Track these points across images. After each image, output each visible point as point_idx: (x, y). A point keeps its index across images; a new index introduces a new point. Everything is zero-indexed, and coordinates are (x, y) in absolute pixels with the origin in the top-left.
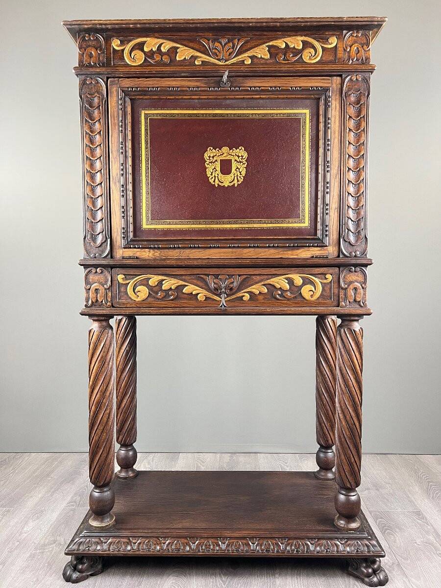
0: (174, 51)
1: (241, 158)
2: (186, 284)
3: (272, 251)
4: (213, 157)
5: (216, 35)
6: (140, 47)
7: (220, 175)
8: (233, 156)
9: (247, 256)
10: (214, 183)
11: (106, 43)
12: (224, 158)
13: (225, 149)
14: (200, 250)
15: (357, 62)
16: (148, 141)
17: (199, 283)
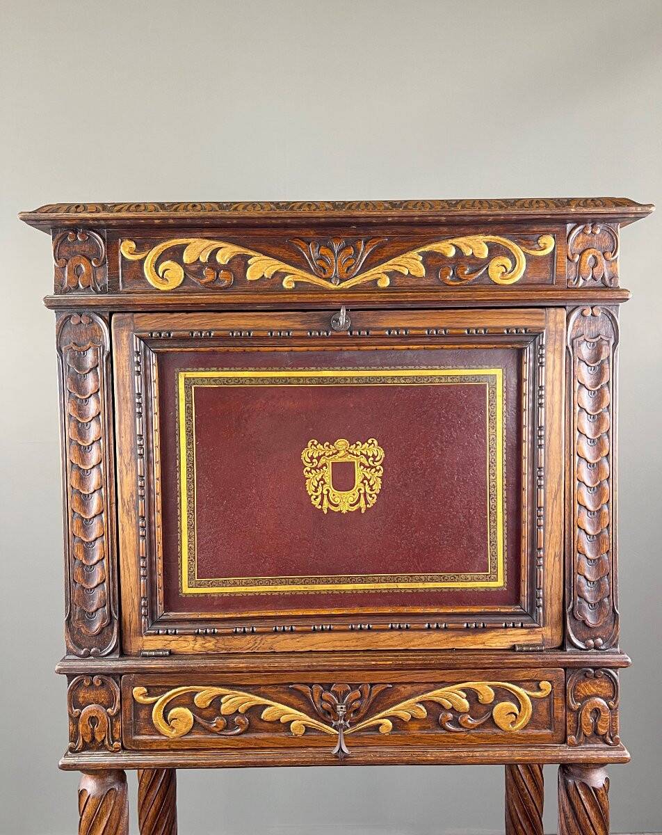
0: (241, 262)
1: (372, 459)
2: (268, 702)
3: (435, 636)
4: (319, 458)
5: (322, 234)
6: (176, 254)
7: (332, 489)
8: (357, 456)
9: (386, 646)
10: (320, 507)
11: (108, 248)
12: (340, 460)
13: (341, 443)
14: (294, 636)
15: (594, 283)
16: (191, 431)
17: (292, 700)
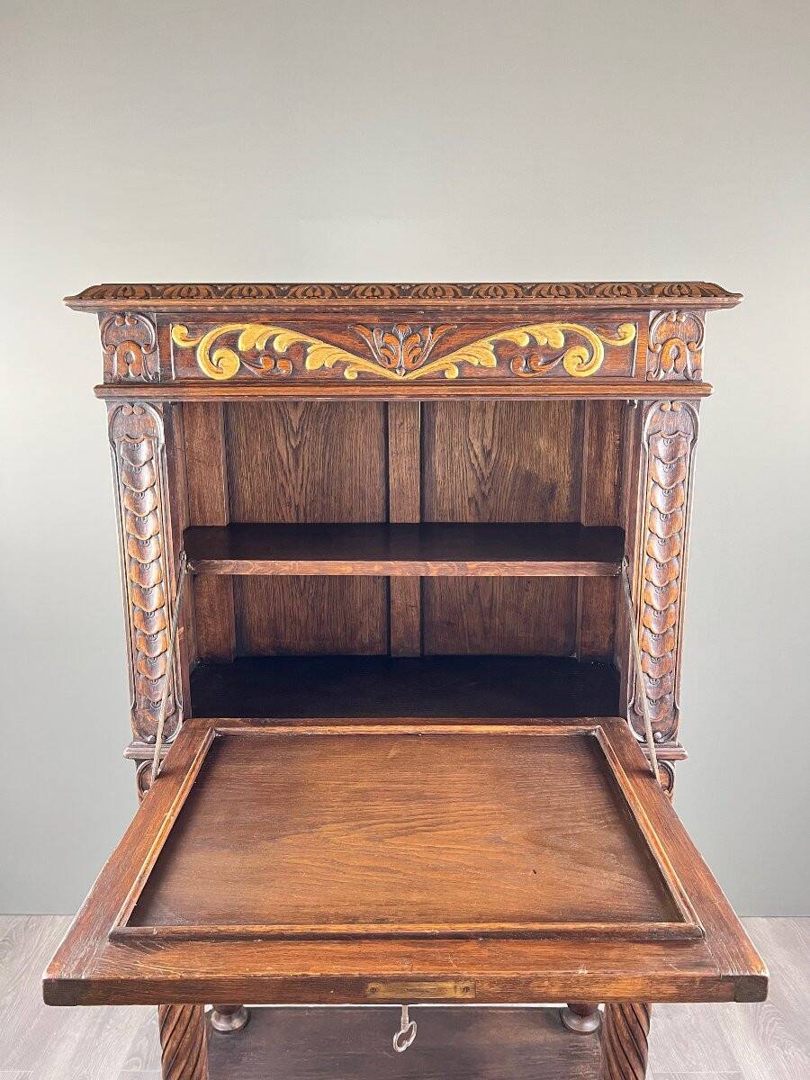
0: (300, 350)
5: (386, 320)
6: (231, 341)
11: (159, 333)
15: (676, 376)
